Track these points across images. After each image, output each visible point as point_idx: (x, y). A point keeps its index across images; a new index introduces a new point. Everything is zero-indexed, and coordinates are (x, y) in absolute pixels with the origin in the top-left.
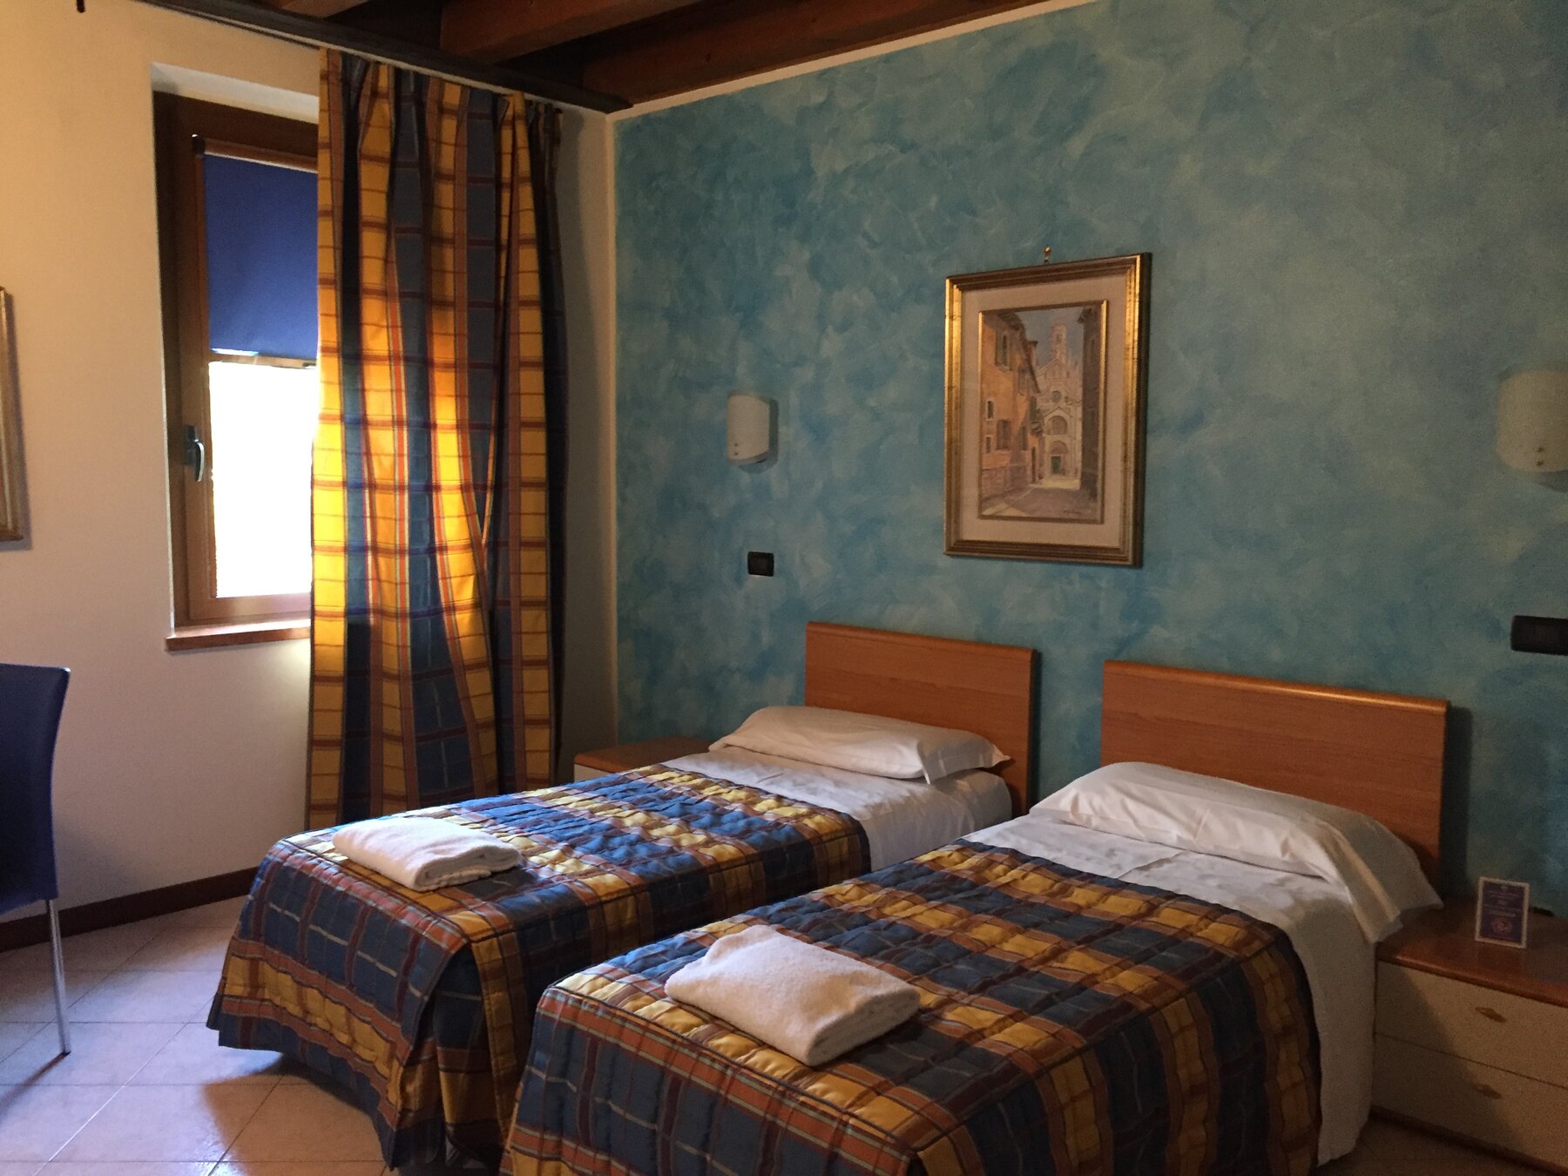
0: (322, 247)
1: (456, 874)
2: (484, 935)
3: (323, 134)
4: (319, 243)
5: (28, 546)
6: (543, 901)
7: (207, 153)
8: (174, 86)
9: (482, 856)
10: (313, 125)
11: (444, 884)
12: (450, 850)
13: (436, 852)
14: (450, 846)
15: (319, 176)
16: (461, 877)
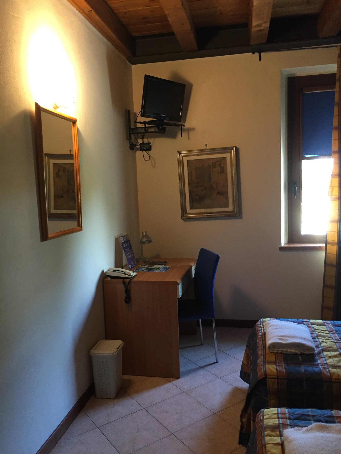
0: (335, 116)
1: (285, 350)
2: (273, 377)
3: (338, 76)
4: (334, 115)
5: (241, 218)
6: (305, 371)
7: (304, 93)
8: (294, 74)
9: (298, 346)
10: (334, 74)
11: (279, 352)
12: (286, 340)
13: (280, 339)
14: (287, 338)
15: (336, 91)
16: (287, 351)
